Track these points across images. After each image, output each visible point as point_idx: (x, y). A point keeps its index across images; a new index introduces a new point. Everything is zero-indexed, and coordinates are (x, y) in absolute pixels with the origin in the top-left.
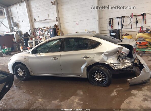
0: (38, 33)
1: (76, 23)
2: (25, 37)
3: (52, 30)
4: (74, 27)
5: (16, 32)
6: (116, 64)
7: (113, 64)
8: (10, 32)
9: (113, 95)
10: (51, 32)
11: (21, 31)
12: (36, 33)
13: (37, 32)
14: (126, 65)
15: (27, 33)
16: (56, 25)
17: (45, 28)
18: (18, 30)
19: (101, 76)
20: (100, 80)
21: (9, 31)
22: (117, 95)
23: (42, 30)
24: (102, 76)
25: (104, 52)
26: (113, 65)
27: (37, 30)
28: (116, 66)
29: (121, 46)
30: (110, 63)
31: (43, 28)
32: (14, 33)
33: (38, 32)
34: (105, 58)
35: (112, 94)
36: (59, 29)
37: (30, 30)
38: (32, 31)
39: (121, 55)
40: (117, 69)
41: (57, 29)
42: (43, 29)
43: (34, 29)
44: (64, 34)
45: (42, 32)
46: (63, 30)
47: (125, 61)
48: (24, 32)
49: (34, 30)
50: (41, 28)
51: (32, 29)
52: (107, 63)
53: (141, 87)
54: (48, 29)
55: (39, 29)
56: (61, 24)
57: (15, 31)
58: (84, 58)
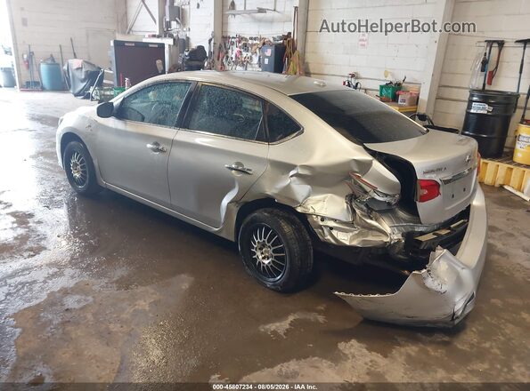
0: (234, 56)
1: (360, 40)
2: (190, 60)
3: (269, 52)
4: (347, 54)
5: (174, 40)
6: (335, 220)
7: (323, 219)
8: (159, 37)
9: (267, 330)
10: (267, 57)
11: (188, 38)
12: (227, 53)
13: (230, 51)
14: (370, 238)
15: (201, 48)
16: (290, 33)
17: (257, 42)
18: (182, 36)
19: (272, 248)
20: (266, 262)
21: (157, 34)
22: (282, 334)
23: (246, 47)
24: (274, 251)
25: (296, 166)
26: (321, 223)
27: (233, 44)
28: (331, 228)
29: (369, 158)
30: (311, 211)
31: (251, 38)
32: (168, 42)
33: (236, 50)
34: (301, 190)
35: (267, 327)
36: (294, 49)
37: (210, 41)
38: (218, 45)
39: (359, 193)
40: (333, 241)
41: (288, 50)
42: (250, 42)
43: (225, 38)
44: (312, 72)
45: (244, 54)
46: (310, 58)
47: (369, 221)
48: (194, 45)
49: (223, 42)
50: (246, 39)
51: (219, 35)
52: (299, 210)
53: (399, 339)
54: (264, 44)
55: (239, 42)
56: (309, 34)
57: (171, 36)
58: (233, 171)
